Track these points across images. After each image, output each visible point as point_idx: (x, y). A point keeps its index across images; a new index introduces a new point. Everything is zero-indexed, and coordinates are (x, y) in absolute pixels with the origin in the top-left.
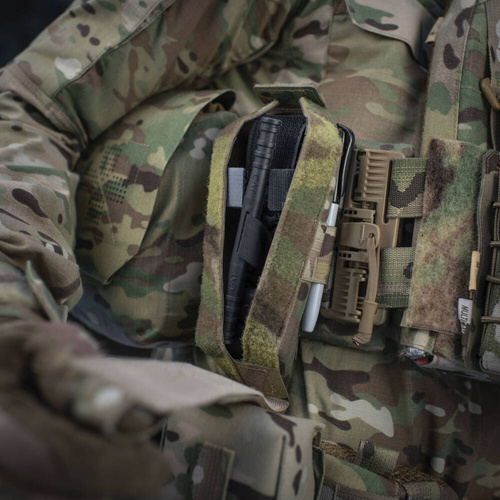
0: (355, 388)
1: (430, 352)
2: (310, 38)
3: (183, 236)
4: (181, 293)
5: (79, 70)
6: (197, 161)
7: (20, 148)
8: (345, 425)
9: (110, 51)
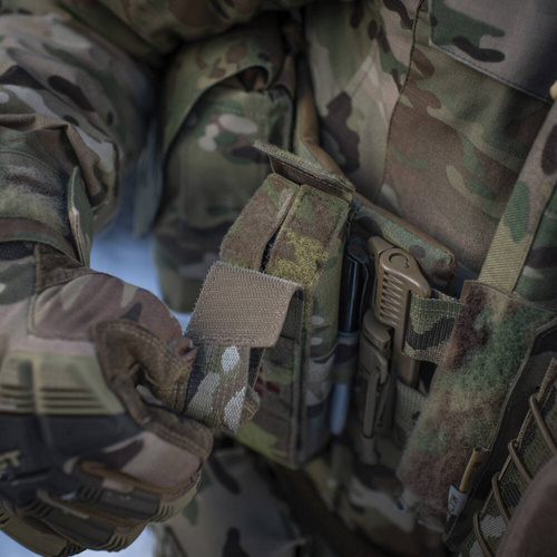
2: (397, 18)
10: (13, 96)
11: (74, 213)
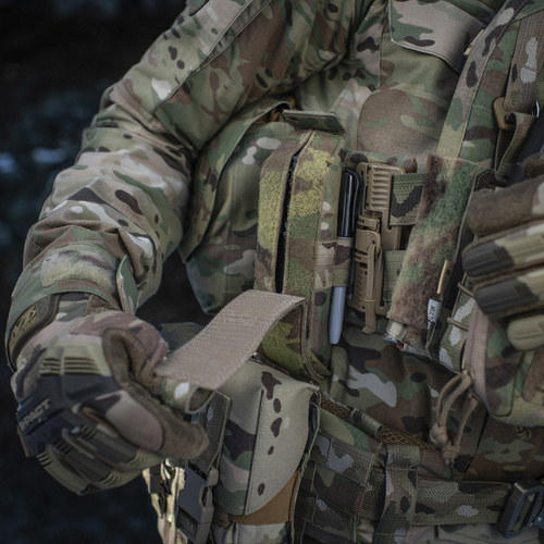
0: (367, 363)
1: (400, 340)
2: (367, 52)
3: (239, 228)
4: (238, 275)
5: (170, 91)
6: (248, 166)
7: (126, 154)
8: (355, 393)
9: (193, 73)
10: (85, 208)
11: (120, 278)
